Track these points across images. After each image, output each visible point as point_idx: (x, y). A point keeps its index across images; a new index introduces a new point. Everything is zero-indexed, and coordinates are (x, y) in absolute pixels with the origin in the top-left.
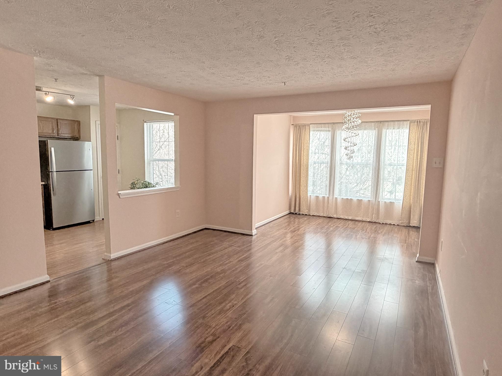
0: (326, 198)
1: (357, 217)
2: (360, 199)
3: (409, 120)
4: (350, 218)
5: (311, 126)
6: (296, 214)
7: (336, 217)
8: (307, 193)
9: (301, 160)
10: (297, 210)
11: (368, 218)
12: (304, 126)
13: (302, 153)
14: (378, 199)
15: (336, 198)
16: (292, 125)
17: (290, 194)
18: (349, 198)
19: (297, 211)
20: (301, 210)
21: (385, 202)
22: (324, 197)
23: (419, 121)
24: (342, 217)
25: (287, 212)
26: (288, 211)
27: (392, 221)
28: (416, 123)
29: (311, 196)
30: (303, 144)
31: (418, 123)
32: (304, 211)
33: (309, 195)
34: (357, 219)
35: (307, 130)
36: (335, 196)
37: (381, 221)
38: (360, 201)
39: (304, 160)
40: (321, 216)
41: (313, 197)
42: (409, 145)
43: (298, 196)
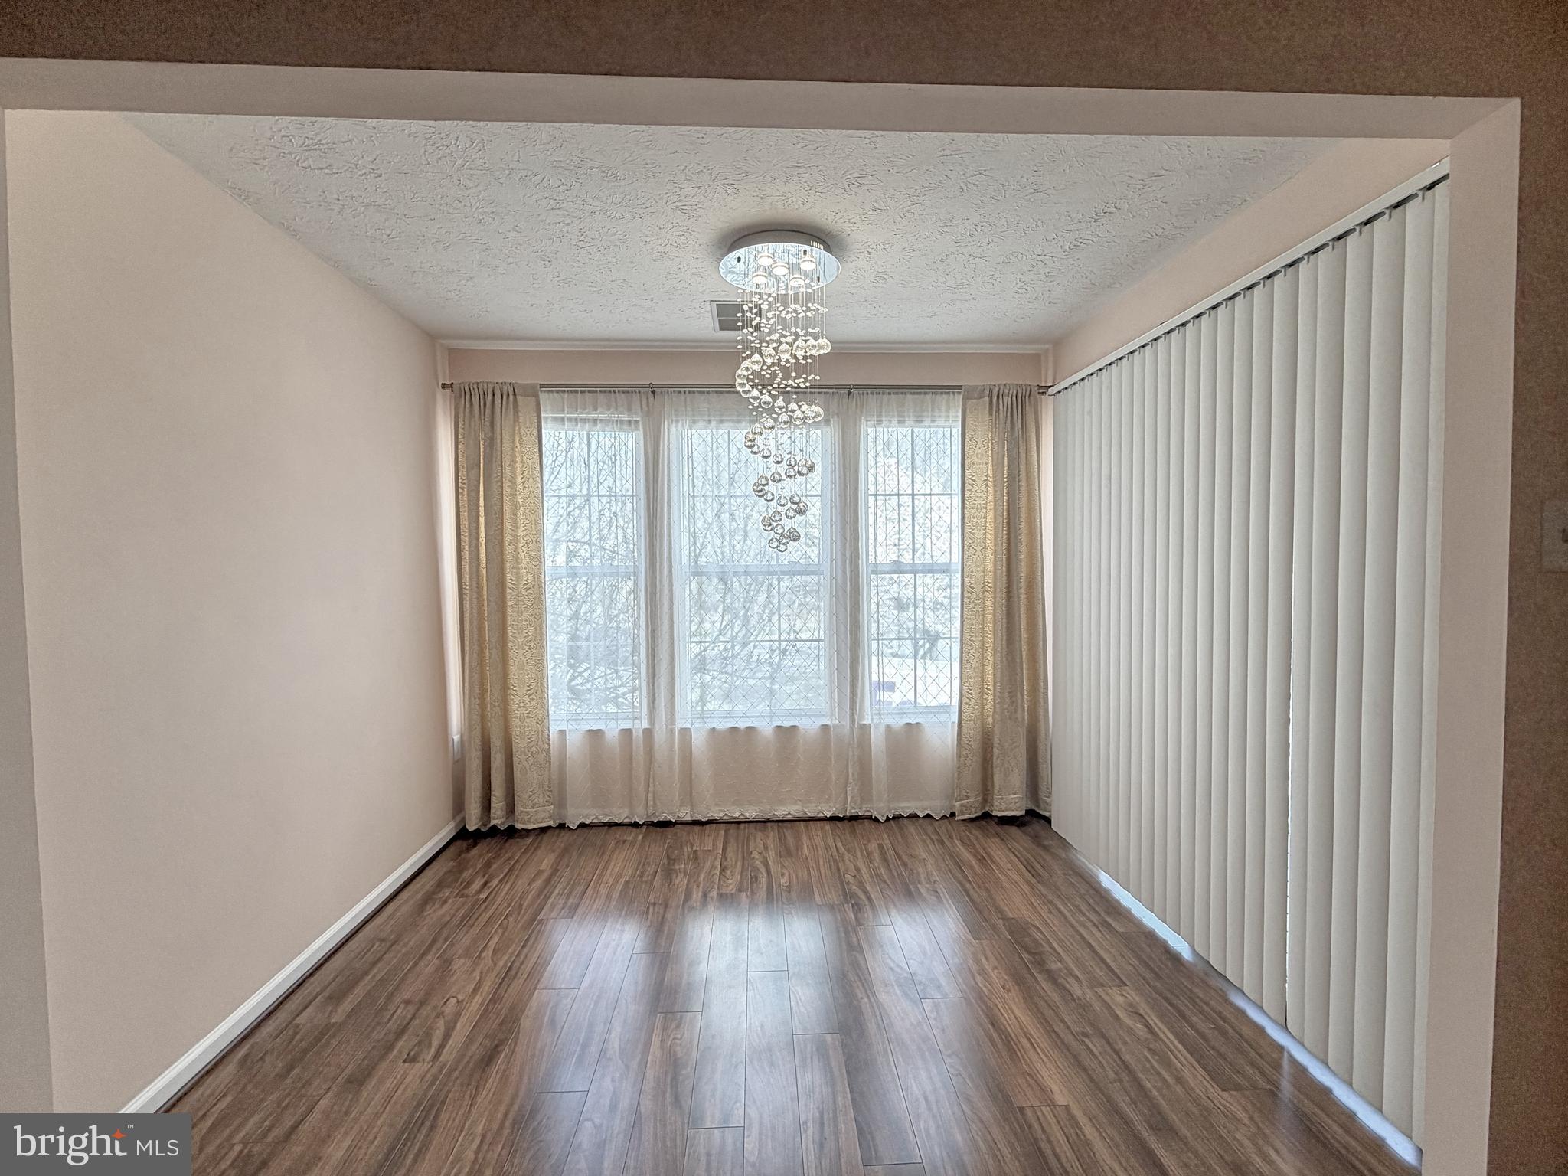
0: (638, 735)
1: (782, 802)
2: (787, 724)
3: (960, 387)
4: (751, 813)
5: (543, 397)
6: (494, 831)
7: (688, 818)
8: (542, 721)
9: (503, 562)
10: (499, 813)
11: (827, 801)
12: (510, 393)
13: (508, 524)
14: (861, 717)
15: (685, 732)
16: (444, 385)
17: (456, 738)
18: (742, 725)
19: (498, 819)
20: (518, 809)
21: (888, 727)
22: (627, 733)
23: (995, 393)
24: (717, 815)
25: (446, 832)
26: (452, 825)
27: (919, 804)
28: (987, 399)
29: (562, 732)
30: (507, 484)
31: (995, 399)
32: (534, 814)
33: (554, 729)
34: (781, 812)
35: (526, 417)
36: (680, 724)
37: (881, 810)
38: (786, 733)
39: (517, 561)
40: (616, 824)
41: (575, 740)
42: (968, 487)
43: (497, 743)
